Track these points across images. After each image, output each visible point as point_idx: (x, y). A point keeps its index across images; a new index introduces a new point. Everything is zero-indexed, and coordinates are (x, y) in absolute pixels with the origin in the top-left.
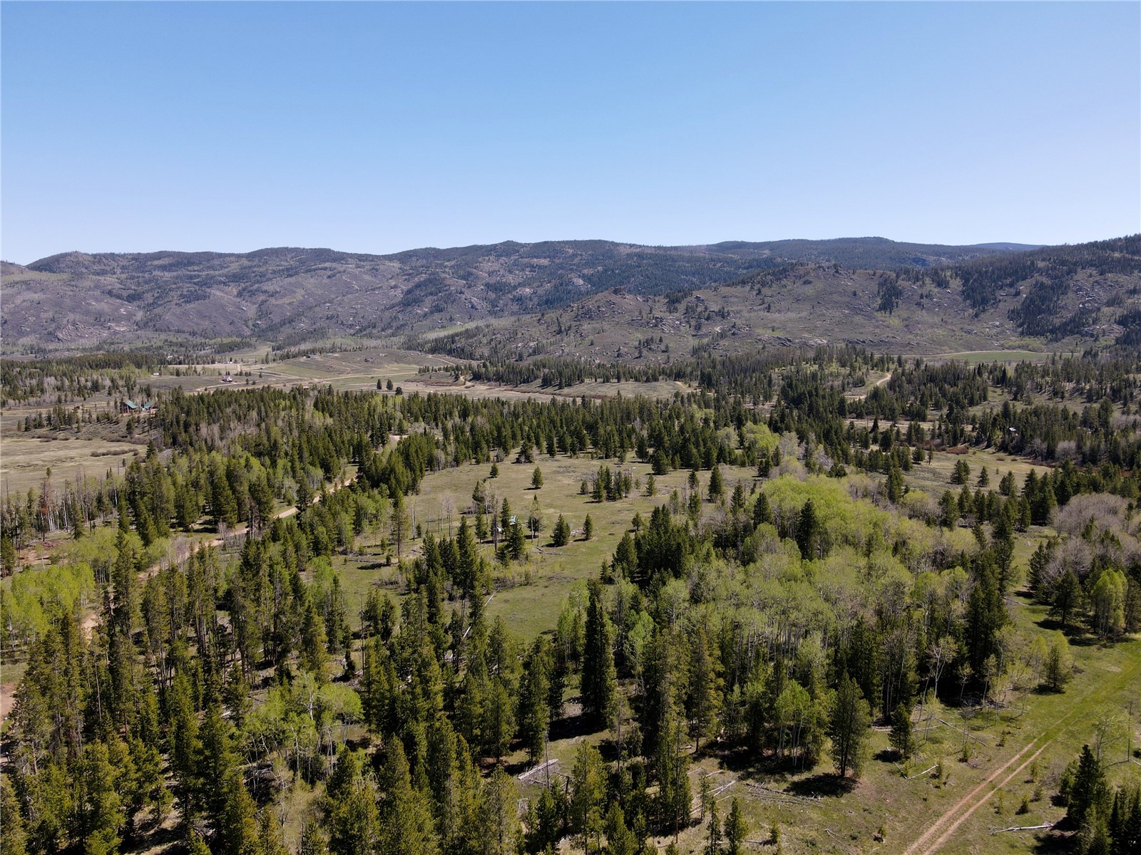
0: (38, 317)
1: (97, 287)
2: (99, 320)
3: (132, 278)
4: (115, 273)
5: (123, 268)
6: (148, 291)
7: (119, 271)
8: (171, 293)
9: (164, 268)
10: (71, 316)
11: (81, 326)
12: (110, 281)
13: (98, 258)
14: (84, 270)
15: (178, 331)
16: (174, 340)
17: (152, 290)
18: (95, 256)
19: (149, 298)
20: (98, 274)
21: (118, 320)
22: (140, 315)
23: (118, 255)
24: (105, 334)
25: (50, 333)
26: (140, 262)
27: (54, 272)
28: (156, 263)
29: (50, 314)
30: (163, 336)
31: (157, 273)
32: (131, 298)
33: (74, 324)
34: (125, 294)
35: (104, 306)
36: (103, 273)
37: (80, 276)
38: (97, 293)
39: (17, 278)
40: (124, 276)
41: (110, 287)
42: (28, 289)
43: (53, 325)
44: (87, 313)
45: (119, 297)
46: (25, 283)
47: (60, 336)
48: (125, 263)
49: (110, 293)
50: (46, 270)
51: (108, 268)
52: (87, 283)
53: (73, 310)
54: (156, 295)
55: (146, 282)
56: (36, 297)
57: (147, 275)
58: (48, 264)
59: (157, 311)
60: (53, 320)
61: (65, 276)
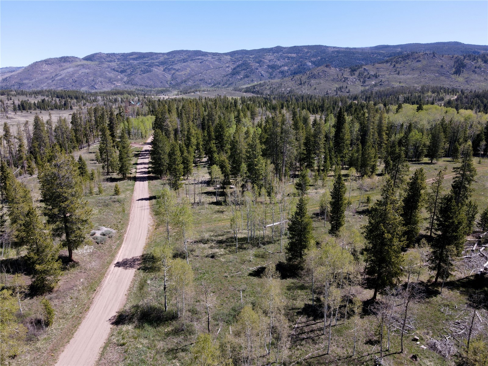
0: (88, 79)
1: (109, 67)
2: (111, 81)
3: (122, 63)
4: (115, 62)
5: (118, 59)
6: (128, 69)
7: (116, 60)
8: (137, 70)
9: (134, 59)
10: (100, 79)
11: (104, 83)
12: (113, 64)
13: (109, 55)
14: (104, 60)
15: (141, 85)
16: (140, 89)
17: (130, 68)
18: (107, 54)
19: (129, 72)
20: (109, 62)
21: (117, 81)
22: (125, 79)
23: (116, 54)
24: (113, 87)
25: (92, 86)
26: (125, 57)
27: (92, 61)
28: (131, 57)
29: (92, 78)
30: (135, 87)
31: (131, 61)
32: (122, 72)
33: (101, 82)
34: (120, 70)
35: (112, 75)
36: (111, 61)
37: (102, 63)
38: (109, 69)
39: (79, 63)
40: (119, 63)
41: (114, 67)
42: (83, 68)
43: (94, 83)
44: (106, 78)
45: (117, 71)
46: (82, 65)
47: (96, 87)
48: (119, 57)
49: (114, 69)
50: (89, 60)
51: (112, 59)
52: (105, 65)
53: (100, 76)
54: (131, 70)
55: (127, 65)
56: (87, 71)
57: (127, 62)
58: (90, 58)
59: (132, 77)
60: (93, 80)
61: (97, 63)
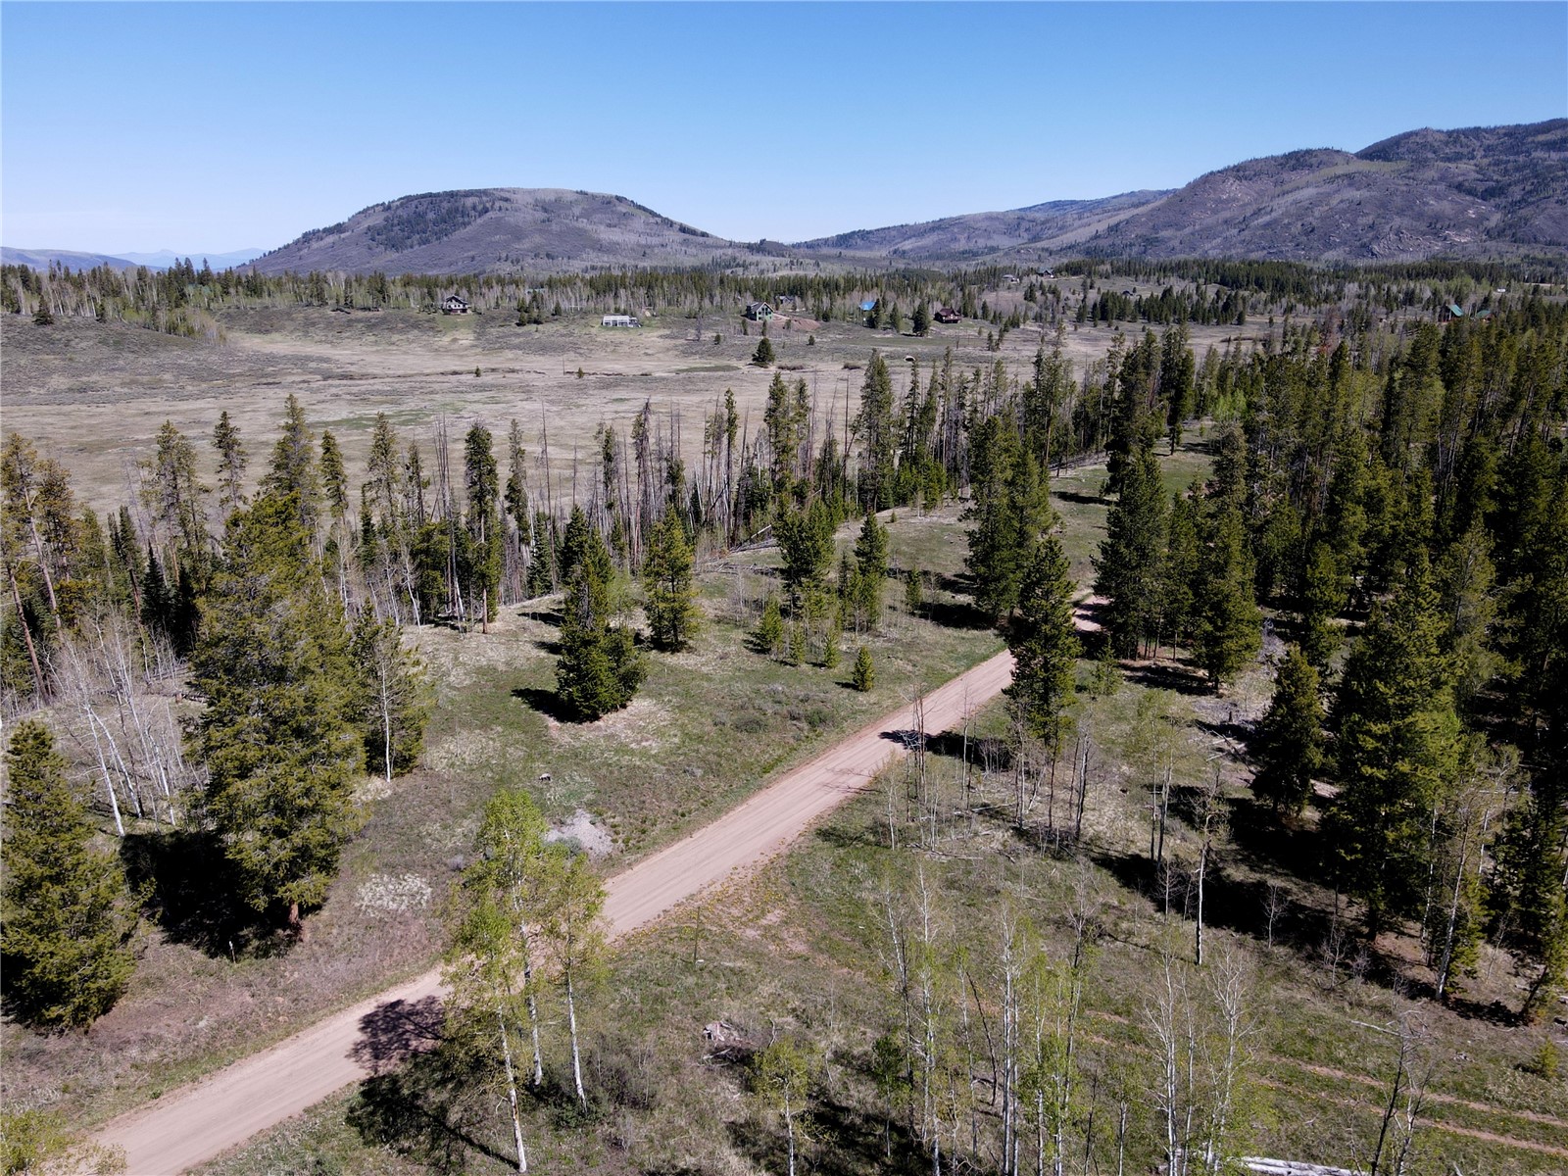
0: (1353, 223)
1: (1442, 179)
2: (1435, 226)
3: (1497, 163)
4: (1473, 158)
5: (1488, 149)
6: (1516, 183)
7: (1479, 154)
8: (1554, 185)
9: (1551, 146)
10: (1397, 221)
11: (1406, 234)
12: (1465, 170)
13: (1454, 136)
14: (1430, 155)
15: (1550, 244)
16: (1541, 256)
17: (1525, 179)
18: (1450, 133)
19: (1516, 193)
20: (1449, 160)
21: (1459, 227)
22: (1495, 219)
23: (1486, 130)
24: (1437, 247)
25: (1364, 246)
26: (1517, 138)
27: (1390, 160)
28: (1541, 138)
29: (1369, 219)
30: (1523, 250)
31: (1538, 154)
32: (1487, 195)
33: (1398, 233)
34: (1481, 188)
35: (1443, 206)
36: (1457, 157)
37: (1423, 163)
38: (1441, 187)
39: (1340, 170)
40: (1486, 161)
41: (1461, 179)
42: (1350, 185)
43: (1370, 235)
44: (1420, 216)
45: (1470, 192)
46: (1349, 176)
47: (1376, 248)
48: (1492, 141)
49: (1459, 187)
50: (1379, 157)
51: (1465, 151)
52: (1431, 174)
53: (1401, 212)
54: (1528, 188)
55: (1517, 169)
56: (1357, 195)
57: (1521, 159)
58: (1384, 150)
59: (1523, 212)
60: (1372, 227)
61: (1402, 165)
